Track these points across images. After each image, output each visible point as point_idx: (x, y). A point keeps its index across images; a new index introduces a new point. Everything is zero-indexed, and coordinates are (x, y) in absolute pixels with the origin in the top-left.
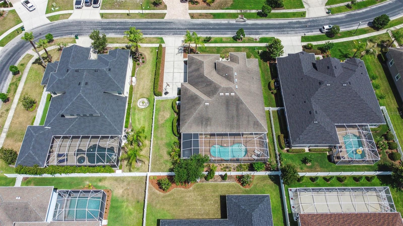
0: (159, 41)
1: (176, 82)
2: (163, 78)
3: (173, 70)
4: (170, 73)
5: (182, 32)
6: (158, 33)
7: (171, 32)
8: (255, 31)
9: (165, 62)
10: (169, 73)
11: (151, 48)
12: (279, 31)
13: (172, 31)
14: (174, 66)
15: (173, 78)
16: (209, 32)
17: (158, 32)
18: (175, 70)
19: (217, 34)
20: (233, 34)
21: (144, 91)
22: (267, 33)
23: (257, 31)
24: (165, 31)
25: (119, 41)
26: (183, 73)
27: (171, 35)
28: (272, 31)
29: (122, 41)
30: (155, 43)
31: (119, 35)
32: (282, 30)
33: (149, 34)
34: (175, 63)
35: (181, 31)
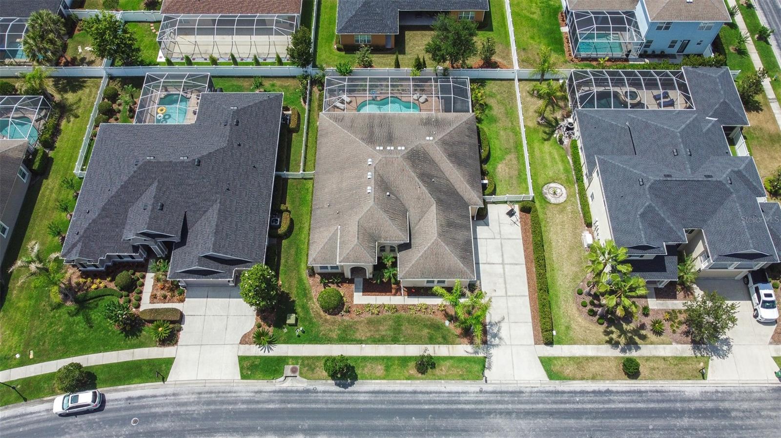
0: (555, 365)
1: (495, 240)
2: (525, 251)
3: (506, 270)
4: (510, 264)
5: (498, 402)
6: (565, 397)
7: (527, 402)
8: (289, 406)
9: (527, 293)
10: (512, 264)
11: (573, 342)
12: (222, 403)
13: (528, 407)
14: (505, 283)
15: (502, 250)
16: (419, 403)
17: (565, 403)
18: (501, 271)
19: (399, 392)
20: (354, 392)
21: (559, 218)
22: (258, 397)
23: (283, 406)
24: (548, 406)
25: (662, 365)
26: (480, 262)
27: (528, 390)
28: (243, 402)
29: (656, 366)
30: (564, 357)
31: (672, 389)
32: (212, 407)
33: (588, 392)
34: (503, 293)
35: (500, 406)
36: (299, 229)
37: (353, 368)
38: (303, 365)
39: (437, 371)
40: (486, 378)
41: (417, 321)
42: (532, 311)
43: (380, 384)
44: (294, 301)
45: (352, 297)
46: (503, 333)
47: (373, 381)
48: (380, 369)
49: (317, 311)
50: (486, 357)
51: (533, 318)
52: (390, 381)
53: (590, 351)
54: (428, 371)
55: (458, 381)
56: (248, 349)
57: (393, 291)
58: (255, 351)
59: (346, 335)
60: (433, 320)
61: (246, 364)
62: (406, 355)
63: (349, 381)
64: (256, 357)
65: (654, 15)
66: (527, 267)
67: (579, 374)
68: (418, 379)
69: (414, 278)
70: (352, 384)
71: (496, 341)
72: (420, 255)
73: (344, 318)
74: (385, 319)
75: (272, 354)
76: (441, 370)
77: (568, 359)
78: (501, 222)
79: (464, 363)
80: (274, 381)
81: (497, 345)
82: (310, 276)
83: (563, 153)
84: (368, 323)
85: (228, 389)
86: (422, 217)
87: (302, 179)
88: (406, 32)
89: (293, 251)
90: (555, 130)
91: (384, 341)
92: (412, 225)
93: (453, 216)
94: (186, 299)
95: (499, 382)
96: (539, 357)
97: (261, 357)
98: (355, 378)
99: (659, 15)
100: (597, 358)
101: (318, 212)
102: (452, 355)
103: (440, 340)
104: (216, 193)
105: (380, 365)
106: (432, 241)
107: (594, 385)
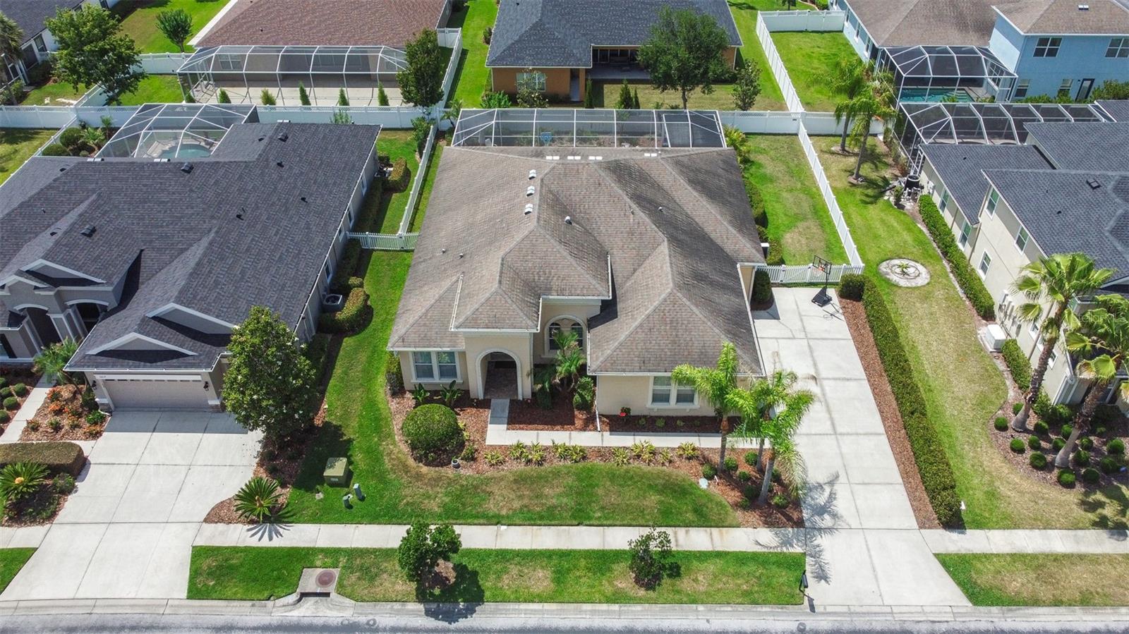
0: (978, 572)
2: (862, 358)
3: (827, 389)
4: (835, 379)
9: (881, 429)
10: (838, 379)
11: (1011, 523)
14: (829, 412)
15: (812, 356)
18: (817, 390)
20: (473, 631)
21: (922, 308)
27: (924, 628)
30: (997, 555)
34: (827, 427)
36: (384, 321)
37: (475, 574)
38: (349, 568)
39: (685, 584)
40: (811, 600)
41: (632, 478)
42: (900, 463)
43: (542, 612)
44: (350, 441)
45: (483, 432)
46: (842, 505)
47: (523, 606)
48: (541, 578)
49: (398, 458)
50: (804, 554)
51: (905, 475)
52: (565, 606)
53: (1058, 542)
54: (663, 581)
55: (740, 608)
56: (222, 533)
57: (578, 423)
58: (239, 535)
59: (463, 505)
60: (669, 476)
61: (207, 563)
62: (607, 548)
63: (461, 605)
64: (235, 550)
65: (1029, 26)
66: (872, 385)
67: (1045, 592)
68: (639, 601)
69: (624, 371)
70: (470, 611)
71: (827, 521)
72: (637, 323)
73: (462, 471)
74: (557, 474)
75: (277, 542)
76: (696, 580)
77: (1008, 559)
78: (803, 313)
79: (751, 567)
80: (270, 603)
81: (830, 530)
82: (394, 394)
83: (908, 220)
84: (516, 481)
85: (148, 620)
86: (639, 266)
87: (401, 251)
88: (605, 86)
89: (363, 357)
90: (885, 191)
91: (554, 519)
92: (618, 280)
93: (703, 268)
94: (105, 434)
95: (845, 609)
96: (936, 555)
97: (247, 550)
98: (476, 597)
99: (1035, 27)
100: (1082, 557)
101: (422, 266)
102: (719, 548)
103: (690, 516)
104: (212, 217)
105: (542, 568)
106: (663, 296)
107: (1090, 618)
